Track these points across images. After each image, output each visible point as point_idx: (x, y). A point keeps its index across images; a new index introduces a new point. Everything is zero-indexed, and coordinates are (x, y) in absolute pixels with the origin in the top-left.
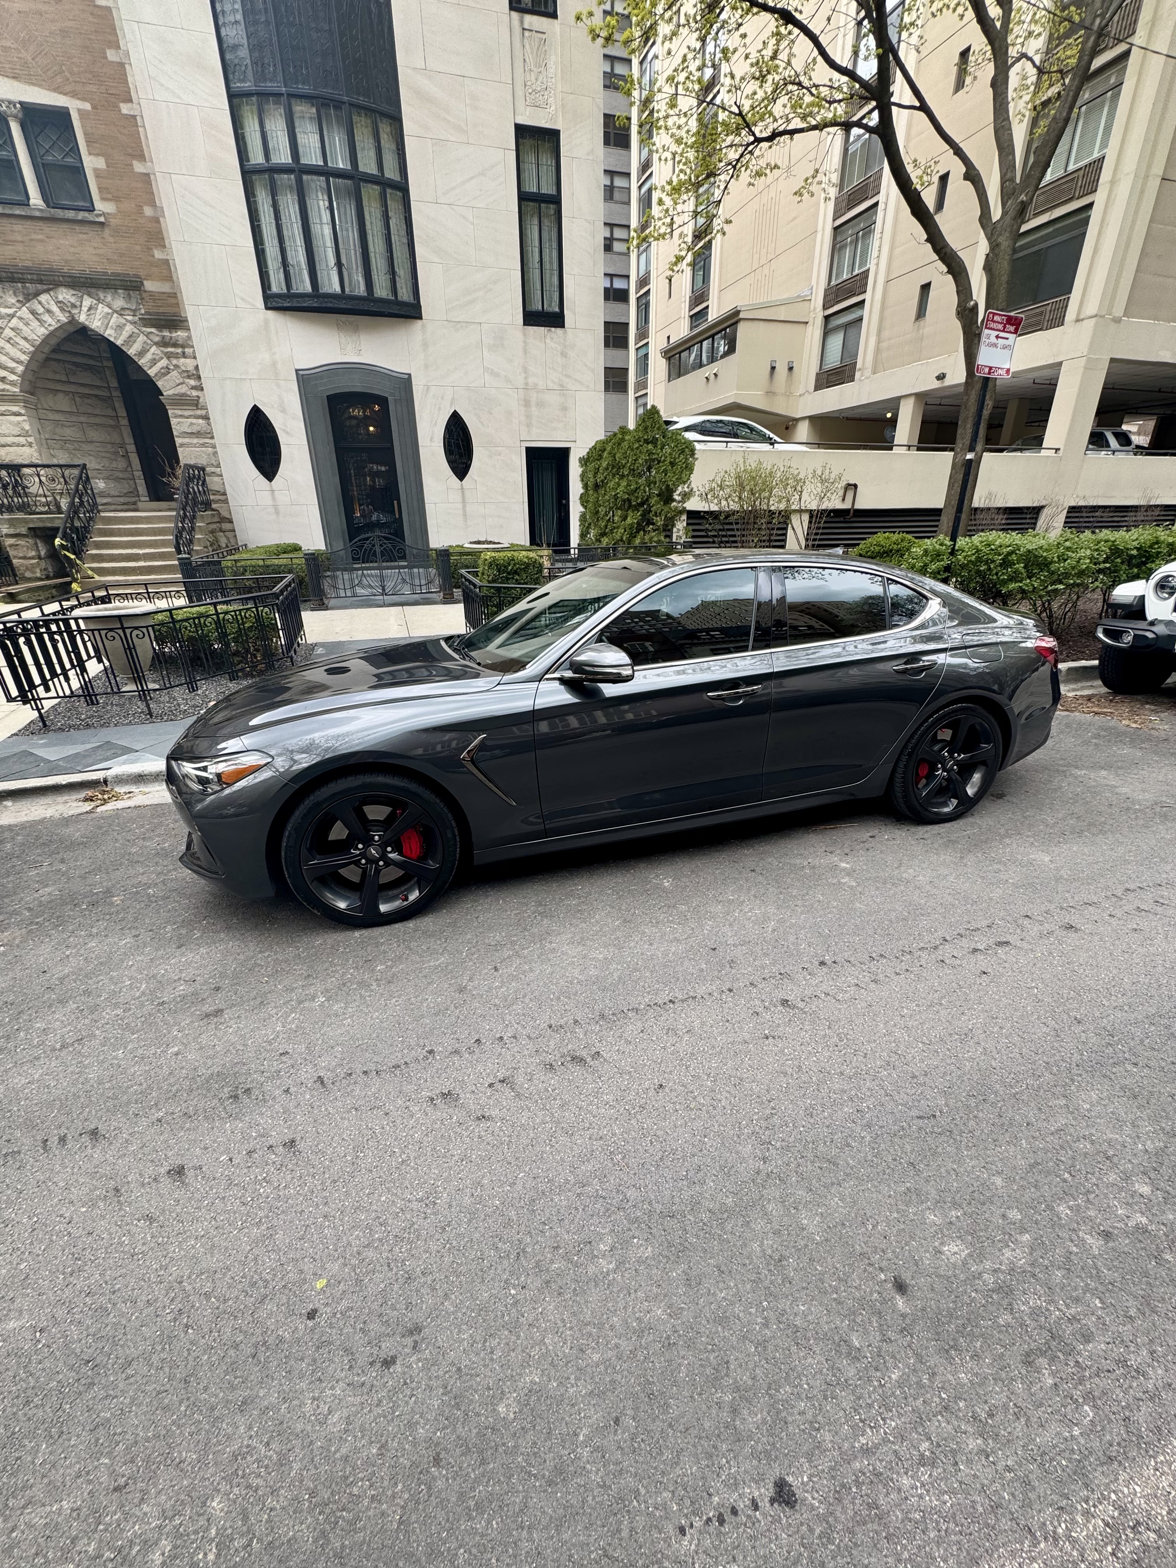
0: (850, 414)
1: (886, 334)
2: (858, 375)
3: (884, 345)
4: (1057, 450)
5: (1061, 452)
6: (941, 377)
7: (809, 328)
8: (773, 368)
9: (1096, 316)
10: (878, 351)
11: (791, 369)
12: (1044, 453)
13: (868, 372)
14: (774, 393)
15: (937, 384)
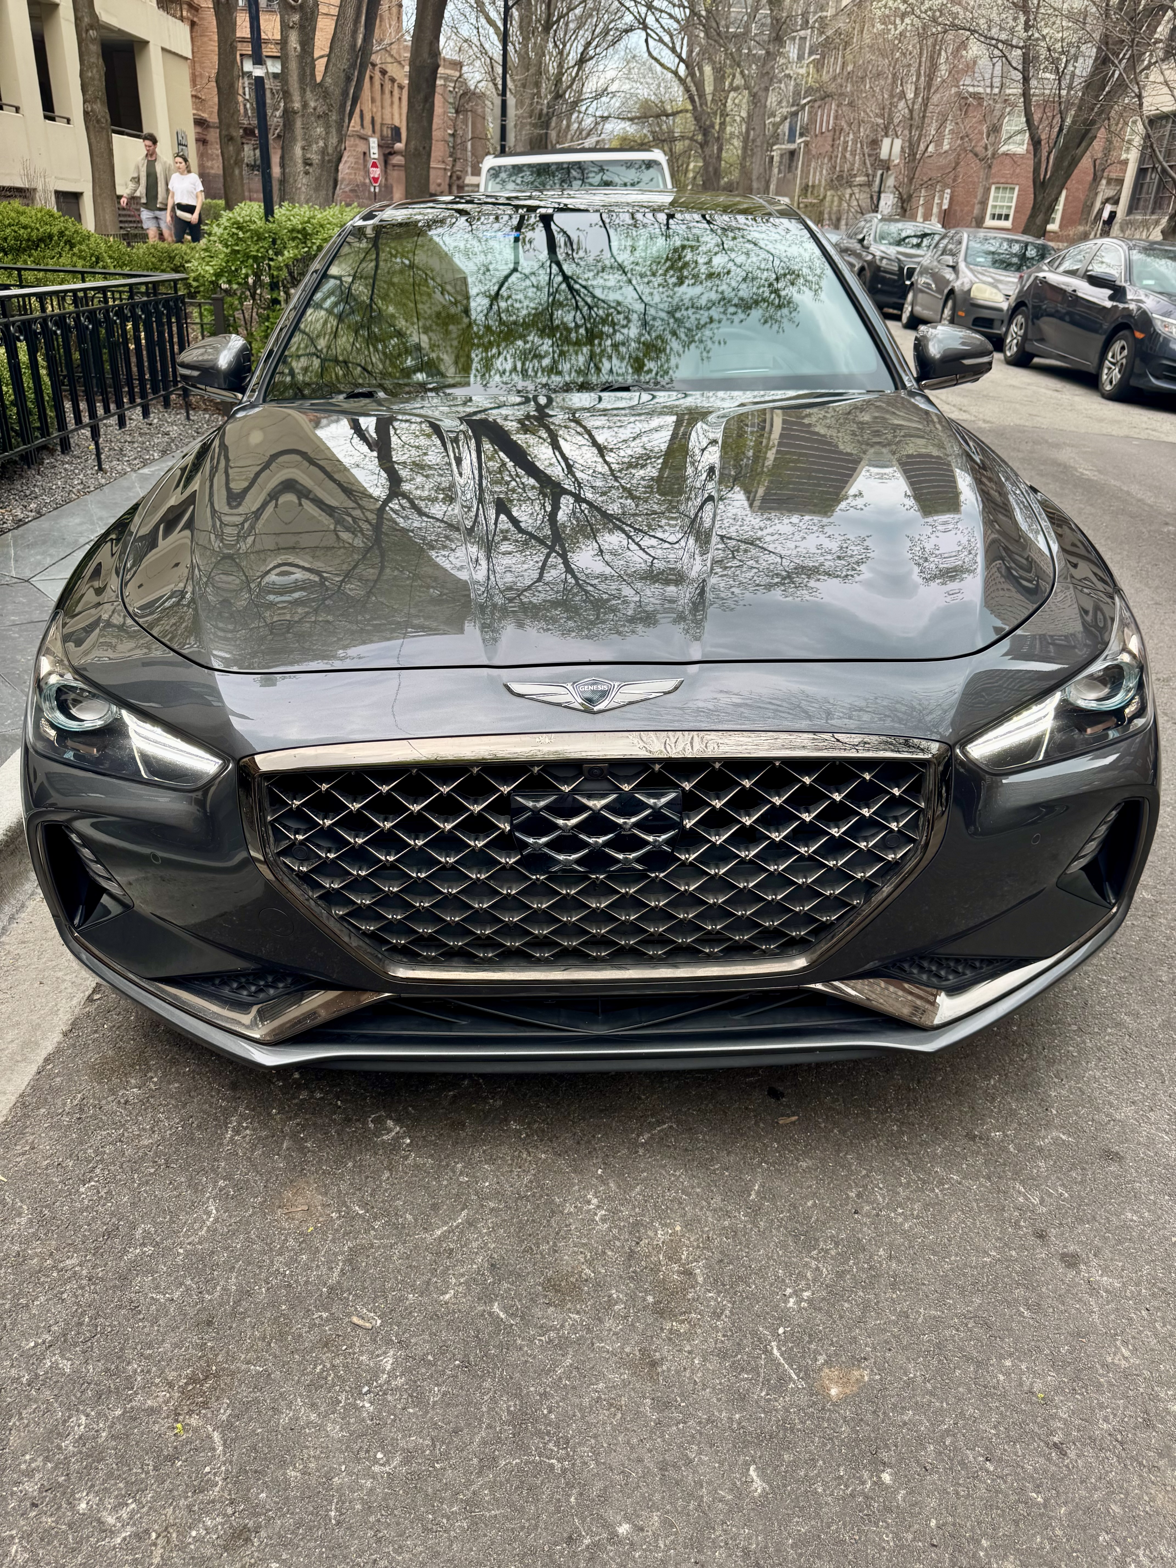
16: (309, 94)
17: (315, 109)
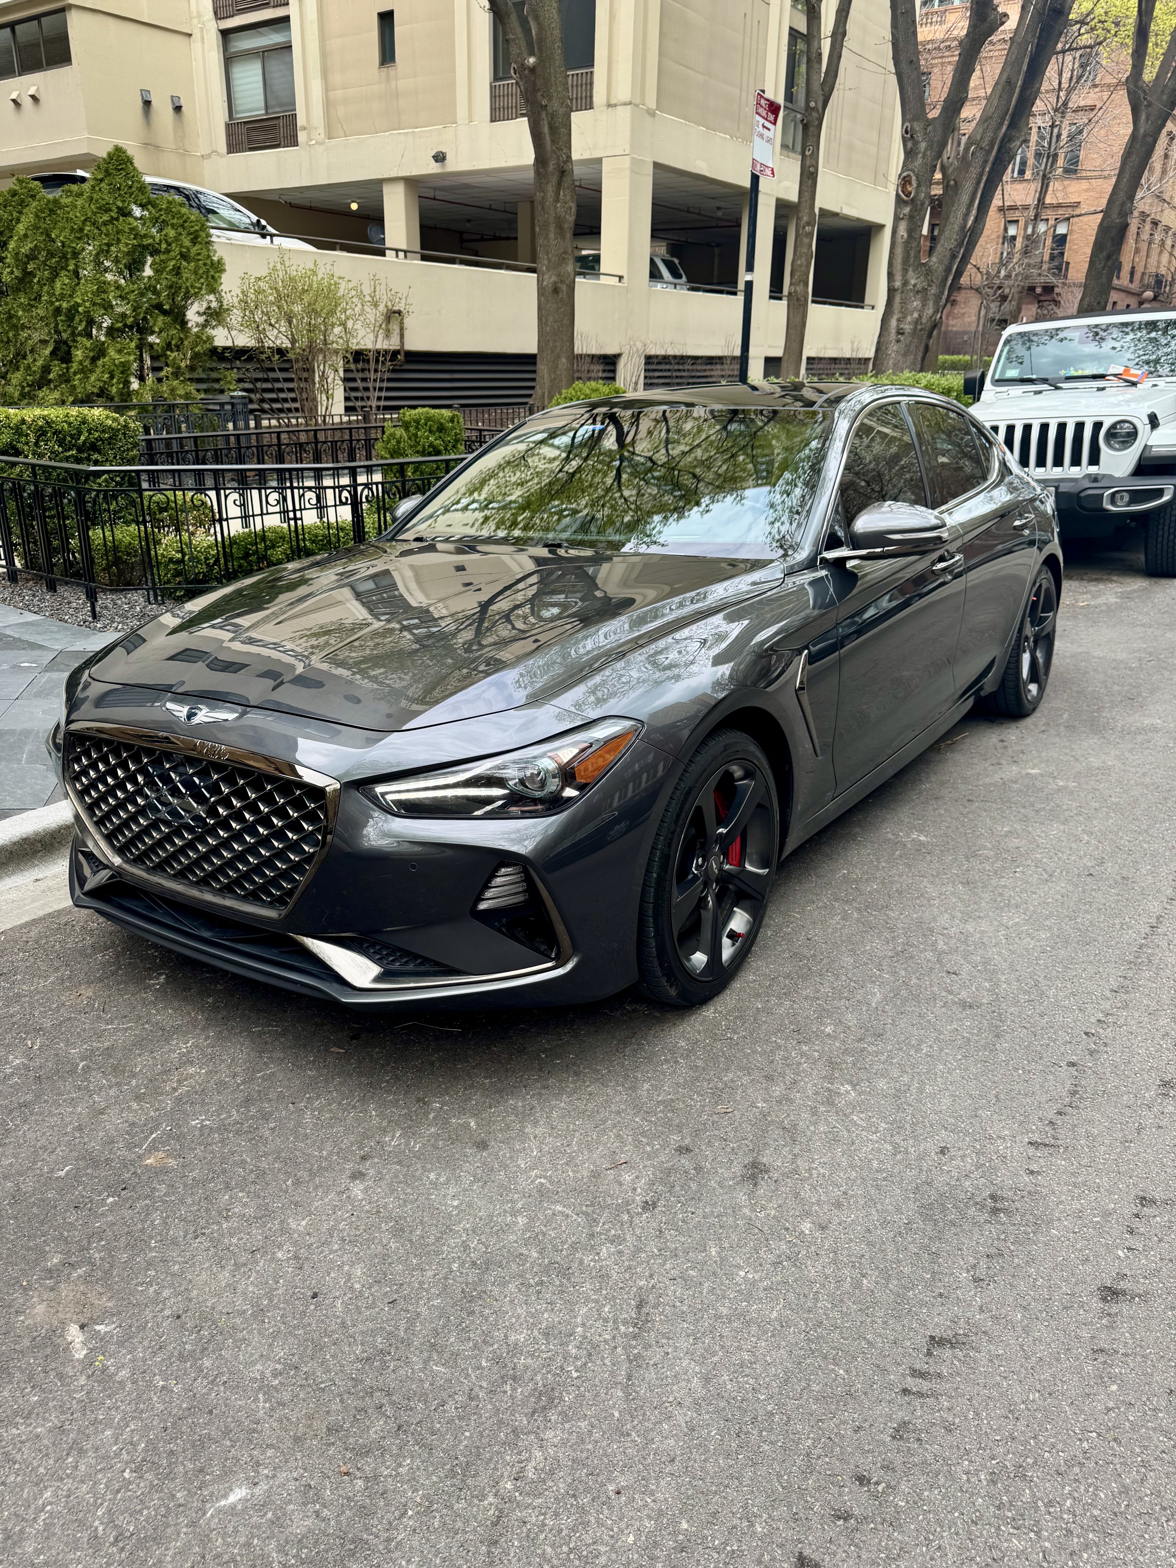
0: (295, 199)
1: (336, 78)
2: (302, 136)
3: (338, 94)
4: (621, 278)
5: (625, 280)
6: (440, 158)
7: (196, 44)
8: (147, 103)
9: (630, 103)
10: (328, 104)
11: (178, 109)
12: (603, 280)
13: (320, 133)
14: (157, 147)
15: (433, 168)
16: (911, 273)
17: (914, 286)
